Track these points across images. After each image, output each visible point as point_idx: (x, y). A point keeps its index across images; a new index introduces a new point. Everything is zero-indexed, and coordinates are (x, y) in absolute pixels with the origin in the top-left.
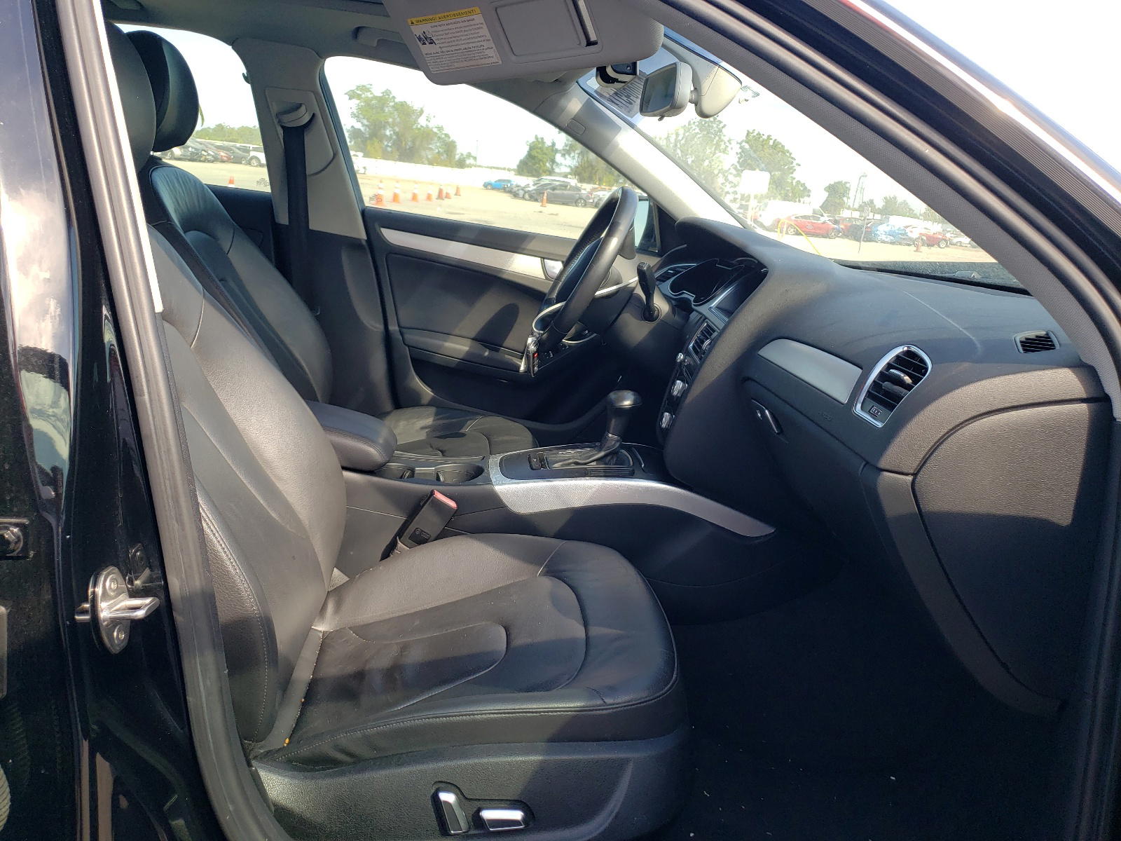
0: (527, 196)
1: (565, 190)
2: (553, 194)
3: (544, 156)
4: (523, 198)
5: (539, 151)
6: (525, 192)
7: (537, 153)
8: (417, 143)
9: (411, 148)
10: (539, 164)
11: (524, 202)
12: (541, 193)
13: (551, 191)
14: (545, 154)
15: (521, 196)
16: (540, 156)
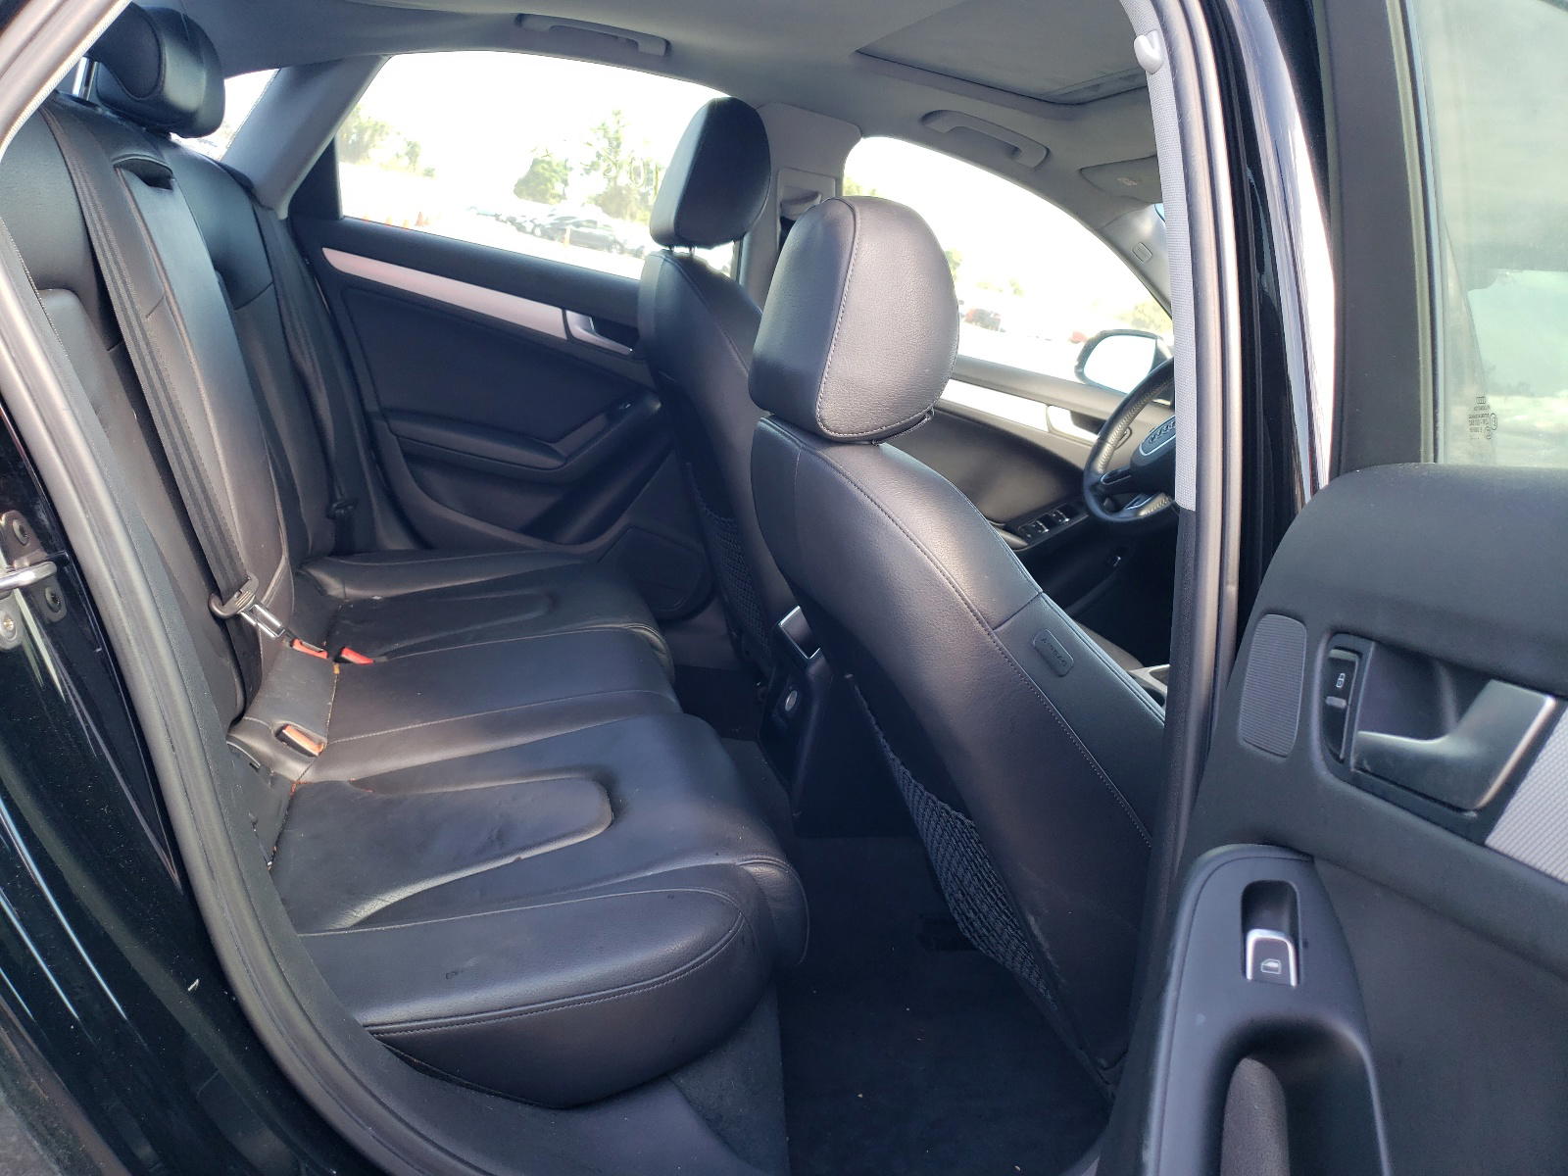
0: (538, 231)
1: (595, 228)
2: (576, 232)
3: (553, 174)
4: (533, 233)
5: (546, 166)
6: (536, 226)
7: (543, 168)
8: (366, 137)
9: (356, 144)
10: (546, 185)
11: (535, 238)
12: (559, 229)
13: (574, 229)
14: (555, 171)
15: (529, 229)
16: (547, 174)
